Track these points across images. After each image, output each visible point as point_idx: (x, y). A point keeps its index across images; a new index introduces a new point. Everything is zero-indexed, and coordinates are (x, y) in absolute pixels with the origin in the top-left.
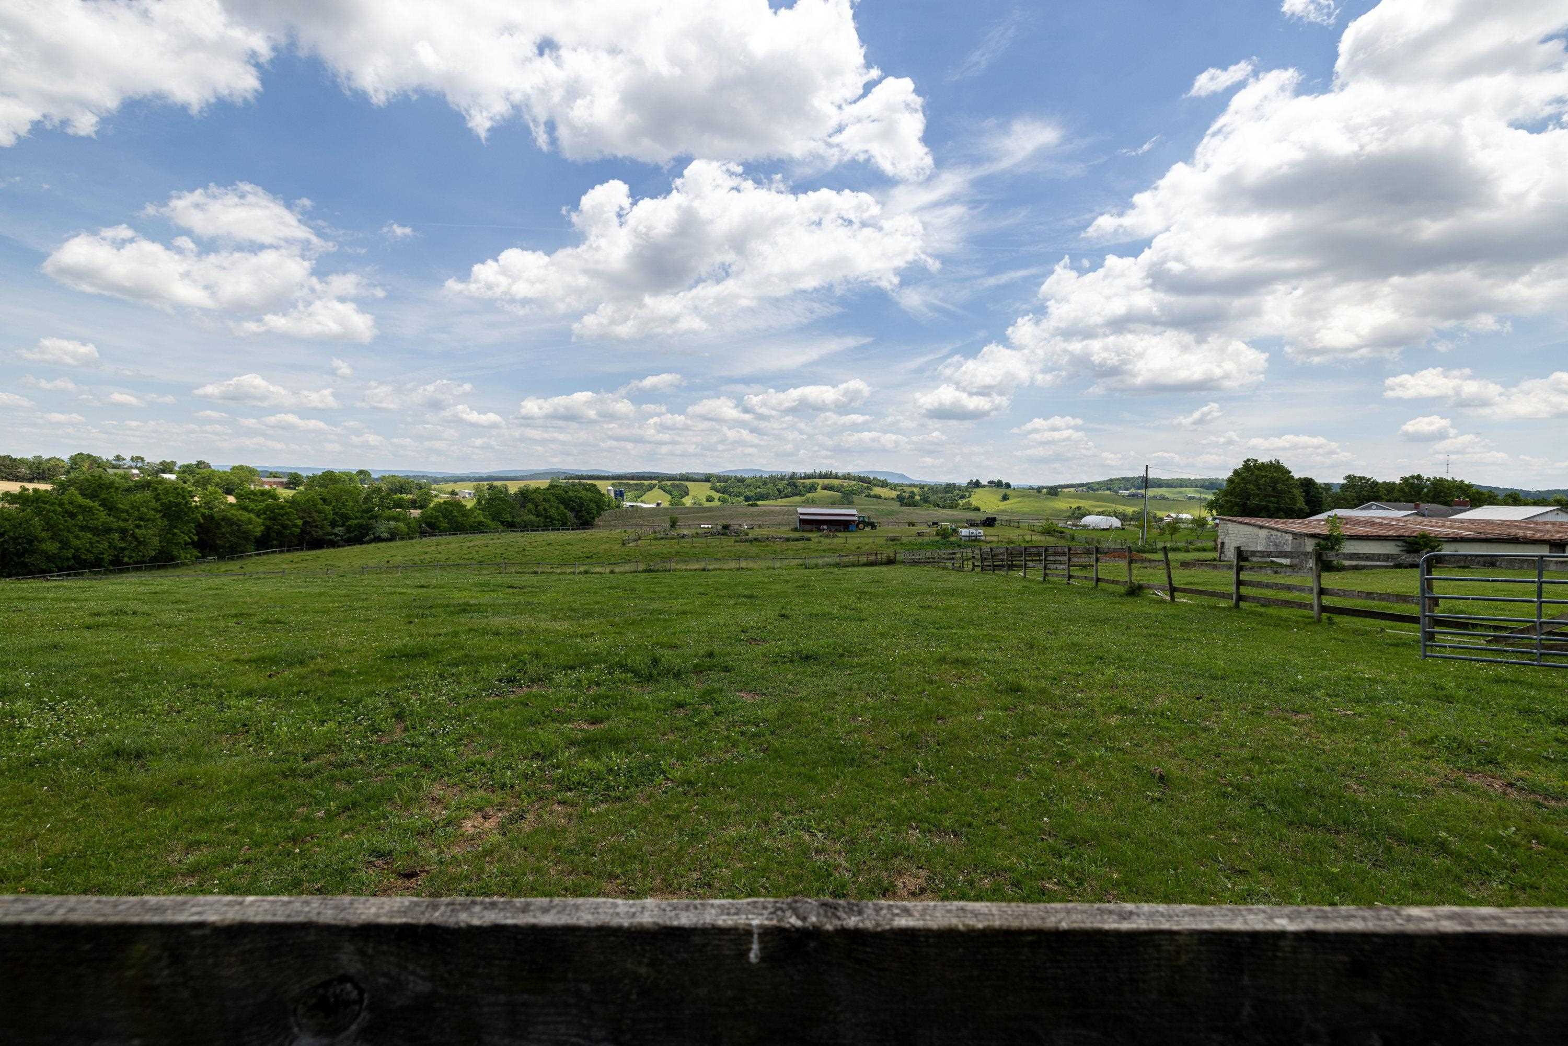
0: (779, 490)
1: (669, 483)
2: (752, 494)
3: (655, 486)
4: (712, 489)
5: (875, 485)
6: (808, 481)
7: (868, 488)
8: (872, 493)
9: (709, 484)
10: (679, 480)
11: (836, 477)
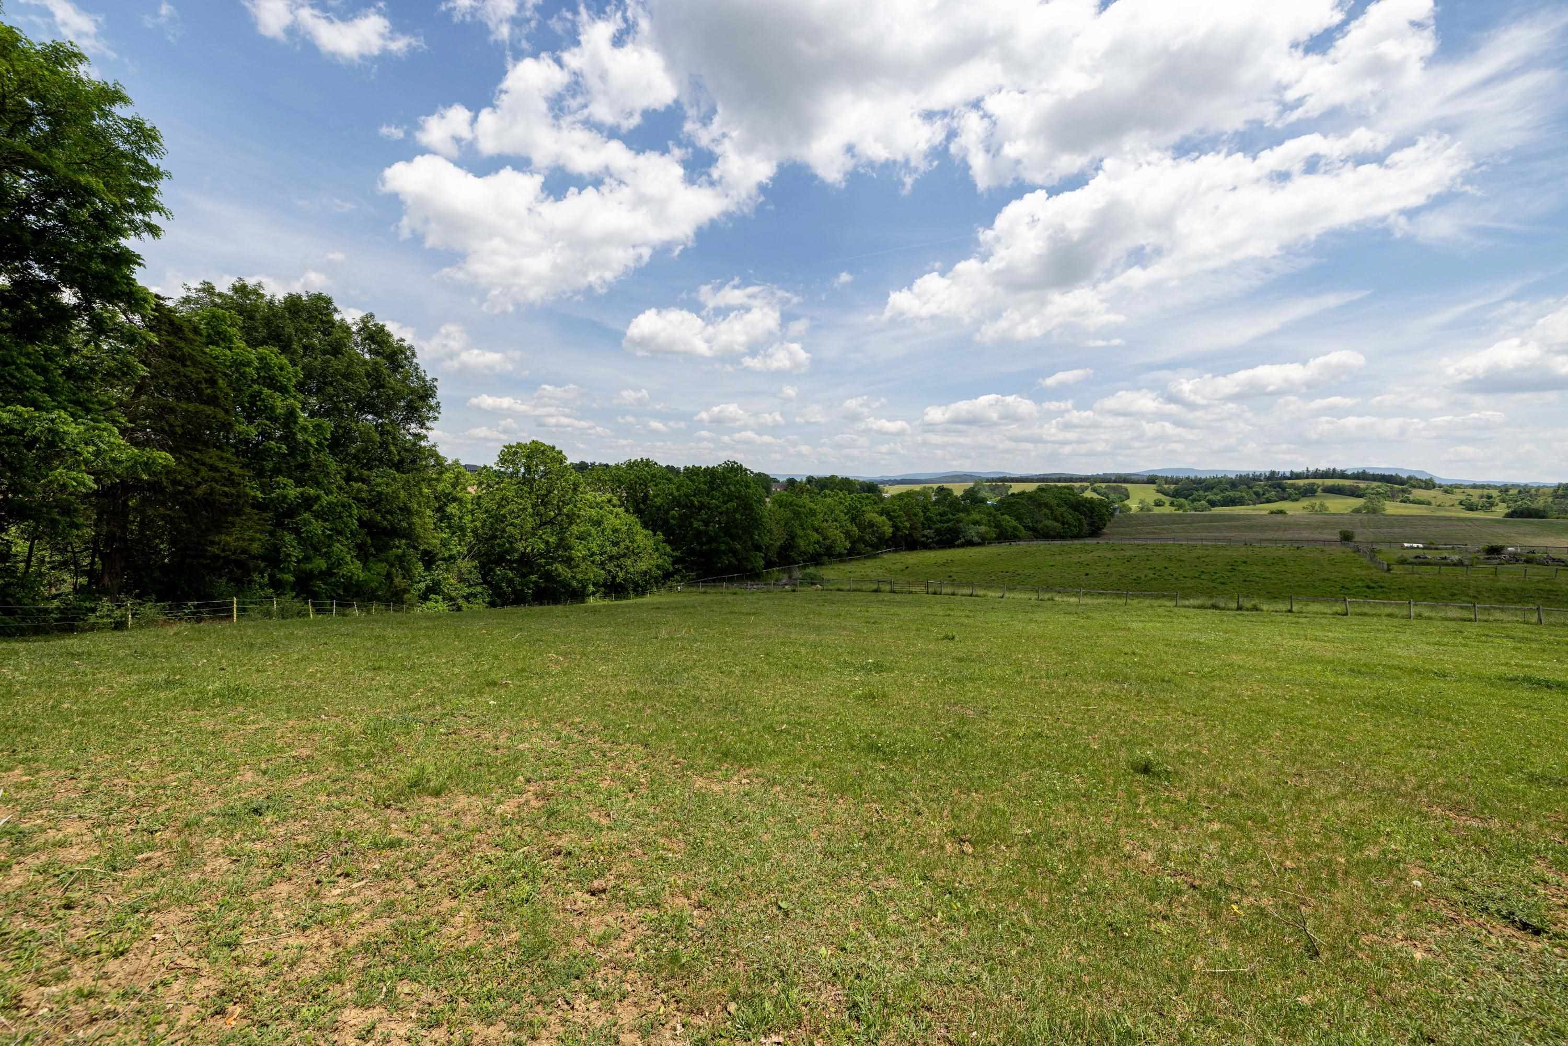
0: (1256, 493)
1: (1104, 485)
2: (1218, 497)
3: (1087, 488)
4: (1158, 491)
5: (1414, 487)
6: (1301, 482)
7: (1403, 491)
8: (1411, 497)
9: (1154, 486)
10: (1115, 482)
11: (1343, 475)
